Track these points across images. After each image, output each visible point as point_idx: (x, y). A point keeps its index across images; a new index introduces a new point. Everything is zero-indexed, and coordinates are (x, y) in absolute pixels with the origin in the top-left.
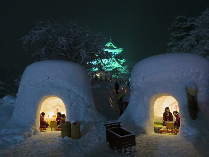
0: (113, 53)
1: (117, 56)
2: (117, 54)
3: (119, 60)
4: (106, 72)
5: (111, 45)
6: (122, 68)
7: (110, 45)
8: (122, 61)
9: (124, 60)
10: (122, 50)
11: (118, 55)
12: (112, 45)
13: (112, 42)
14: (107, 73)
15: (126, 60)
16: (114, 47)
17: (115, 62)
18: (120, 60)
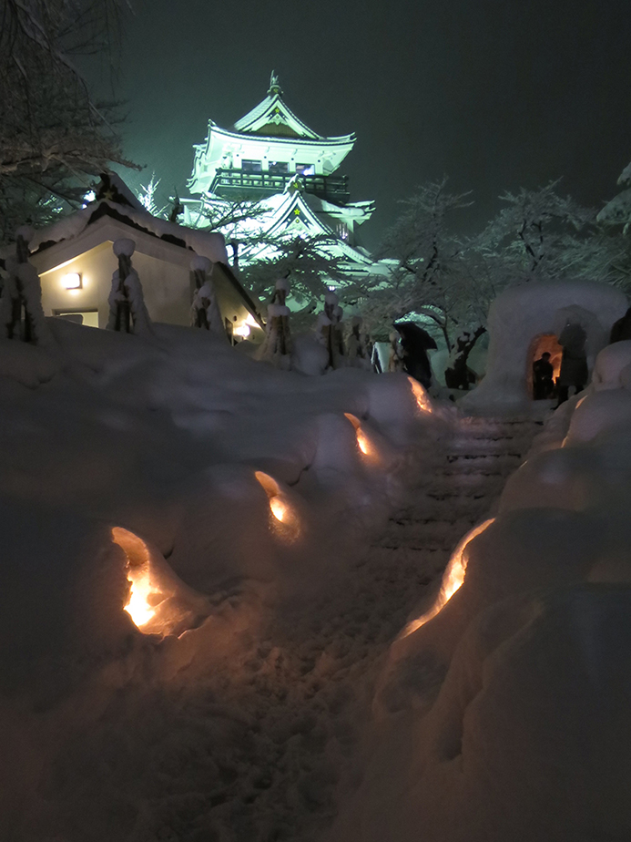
0: (292, 168)
1: (315, 184)
2: (320, 171)
3: (328, 207)
4: (167, 238)
5: (277, 120)
6: (350, 260)
7: (273, 113)
8: (352, 215)
9: (363, 207)
10: (350, 147)
11: (322, 181)
12: (281, 114)
13: (282, 98)
14: (181, 243)
15: (371, 206)
16: (298, 128)
17: (302, 217)
18: (337, 209)
